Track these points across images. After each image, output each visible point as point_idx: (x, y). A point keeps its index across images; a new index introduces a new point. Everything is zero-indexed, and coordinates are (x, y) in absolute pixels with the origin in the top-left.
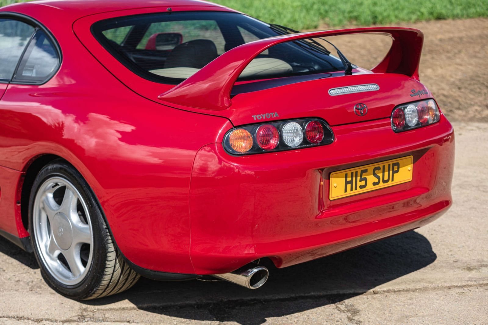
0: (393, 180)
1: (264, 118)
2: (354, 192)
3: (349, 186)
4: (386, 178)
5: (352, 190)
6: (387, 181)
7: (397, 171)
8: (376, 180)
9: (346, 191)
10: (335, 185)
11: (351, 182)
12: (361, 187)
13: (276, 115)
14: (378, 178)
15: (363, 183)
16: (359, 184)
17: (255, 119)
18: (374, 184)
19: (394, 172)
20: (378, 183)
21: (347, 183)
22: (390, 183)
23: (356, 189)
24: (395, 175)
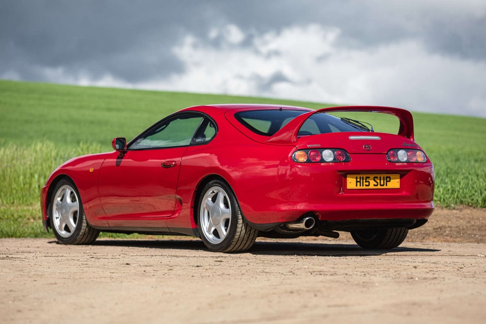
0: (386, 185)
1: (313, 146)
2: (362, 187)
3: (358, 184)
4: (382, 183)
5: (360, 186)
6: (383, 185)
7: (390, 181)
8: (376, 184)
9: (357, 186)
10: (350, 181)
11: (360, 182)
12: (366, 185)
13: (319, 145)
14: (377, 183)
15: (367, 184)
16: (365, 183)
17: (308, 146)
18: (374, 185)
19: (387, 181)
20: (377, 185)
21: (357, 182)
22: (385, 187)
23: (363, 186)
24: (388, 183)
